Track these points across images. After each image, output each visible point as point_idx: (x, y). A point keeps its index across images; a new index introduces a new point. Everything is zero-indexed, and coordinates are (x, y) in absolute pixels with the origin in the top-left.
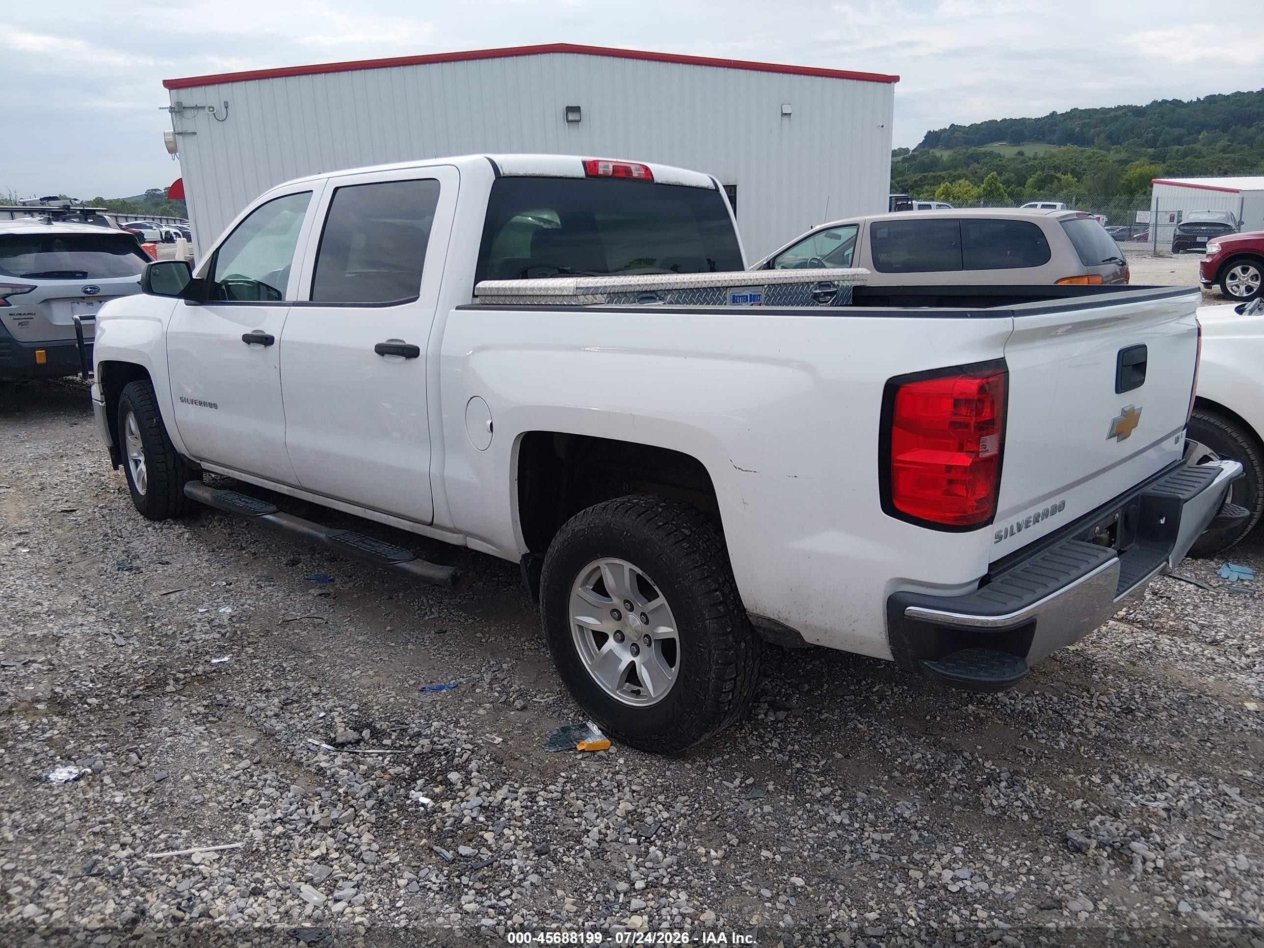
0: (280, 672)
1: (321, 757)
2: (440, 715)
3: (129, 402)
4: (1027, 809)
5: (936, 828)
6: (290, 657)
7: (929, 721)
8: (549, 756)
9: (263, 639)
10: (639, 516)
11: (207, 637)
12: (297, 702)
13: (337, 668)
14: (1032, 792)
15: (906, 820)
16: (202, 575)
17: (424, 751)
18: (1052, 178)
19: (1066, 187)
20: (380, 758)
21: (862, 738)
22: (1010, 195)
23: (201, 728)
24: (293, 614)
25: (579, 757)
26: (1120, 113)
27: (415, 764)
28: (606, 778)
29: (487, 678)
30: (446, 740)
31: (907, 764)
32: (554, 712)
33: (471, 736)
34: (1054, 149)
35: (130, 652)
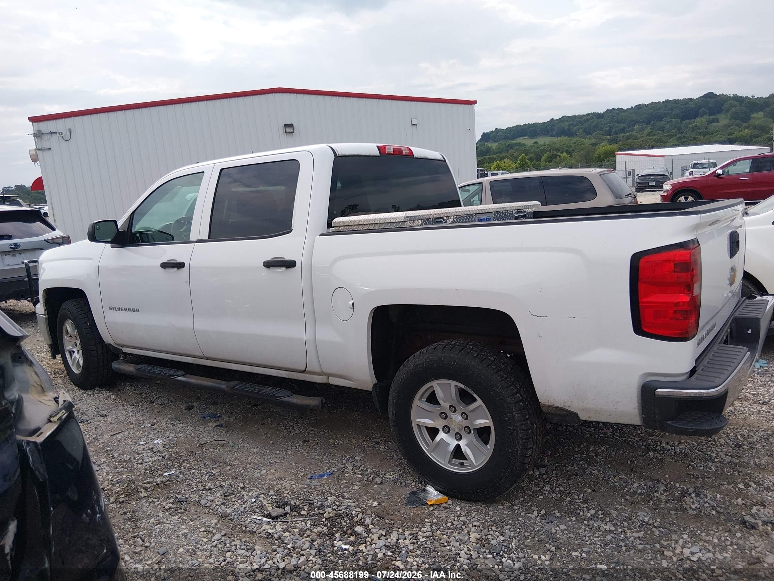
0: (213, 477)
1: (265, 527)
2: (330, 492)
3: (69, 313)
4: (713, 508)
5: (667, 526)
6: (214, 466)
7: (631, 464)
8: (412, 511)
9: (192, 457)
10: (460, 351)
11: (154, 459)
12: (233, 494)
13: (249, 470)
14: (711, 498)
15: (647, 523)
16: (132, 421)
17: (331, 515)
18: (556, 156)
19: (564, 160)
20: (303, 523)
21: (598, 478)
22: (533, 166)
23: (176, 518)
24: (204, 440)
25: (431, 508)
26: (589, 117)
27: (329, 524)
28: (454, 520)
29: (350, 466)
30: (342, 507)
31: (632, 490)
32: (401, 483)
33: (357, 503)
34: (555, 140)
35: (105, 474)
